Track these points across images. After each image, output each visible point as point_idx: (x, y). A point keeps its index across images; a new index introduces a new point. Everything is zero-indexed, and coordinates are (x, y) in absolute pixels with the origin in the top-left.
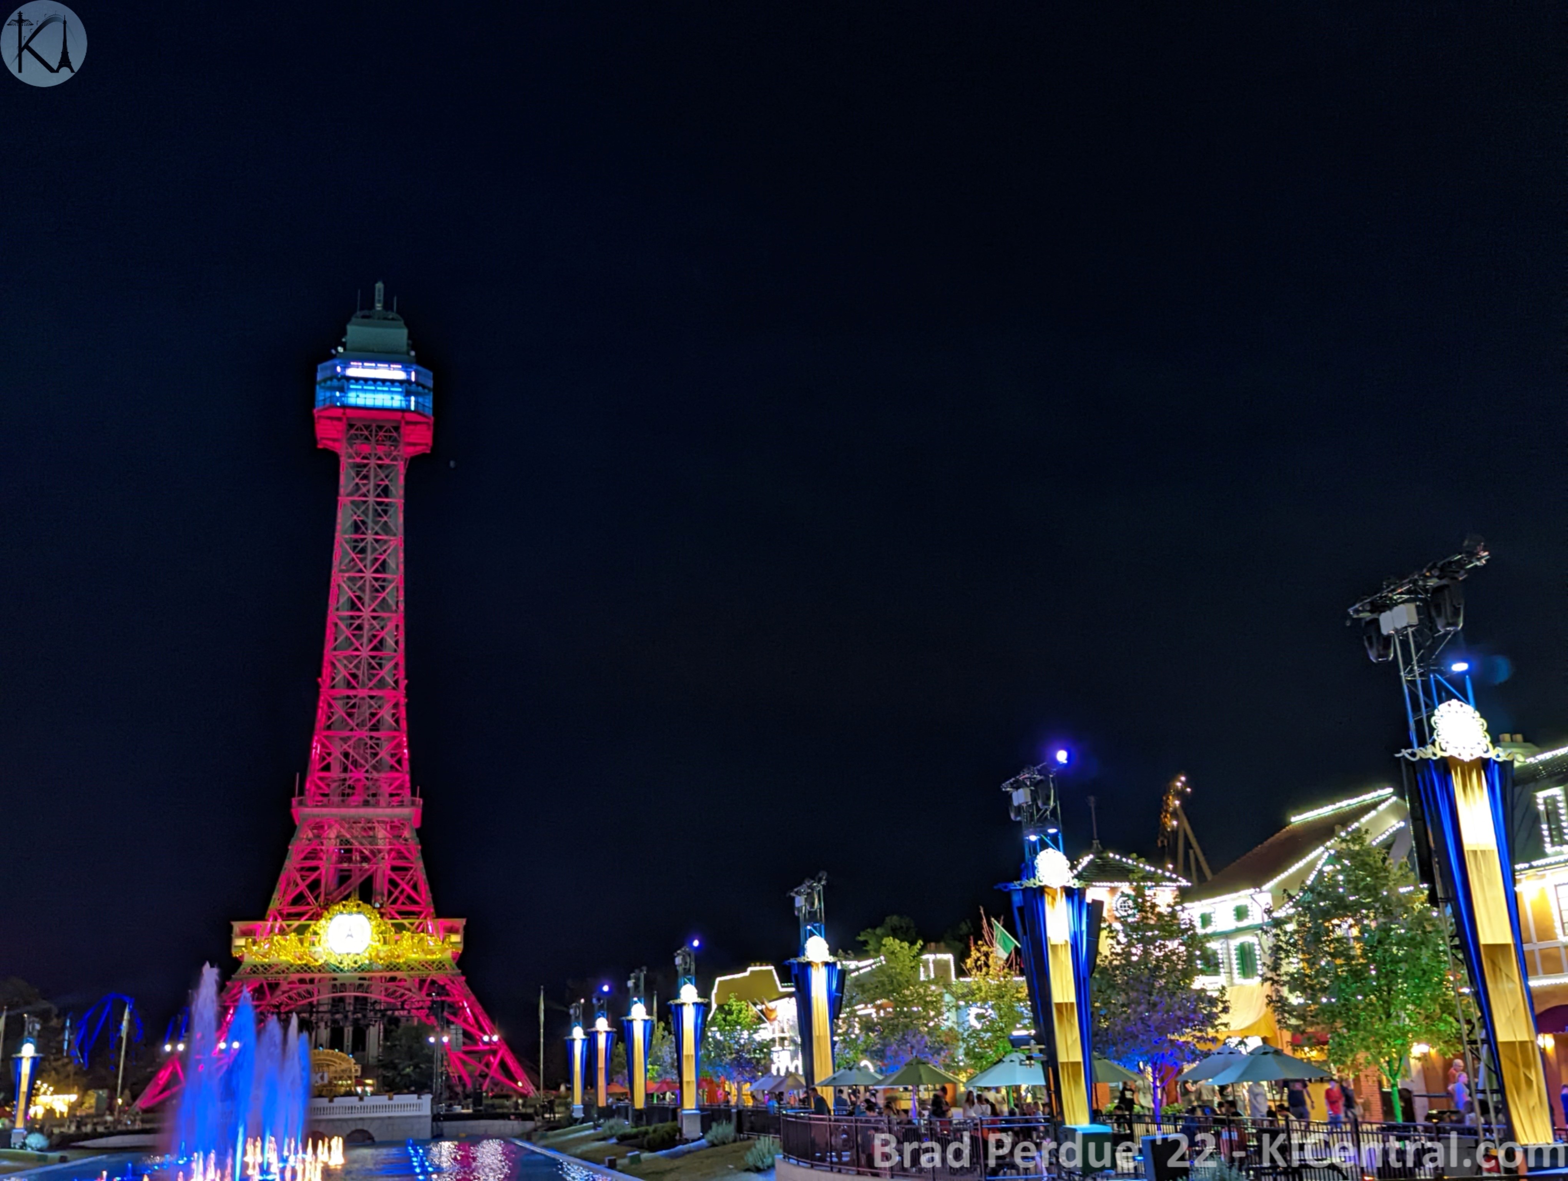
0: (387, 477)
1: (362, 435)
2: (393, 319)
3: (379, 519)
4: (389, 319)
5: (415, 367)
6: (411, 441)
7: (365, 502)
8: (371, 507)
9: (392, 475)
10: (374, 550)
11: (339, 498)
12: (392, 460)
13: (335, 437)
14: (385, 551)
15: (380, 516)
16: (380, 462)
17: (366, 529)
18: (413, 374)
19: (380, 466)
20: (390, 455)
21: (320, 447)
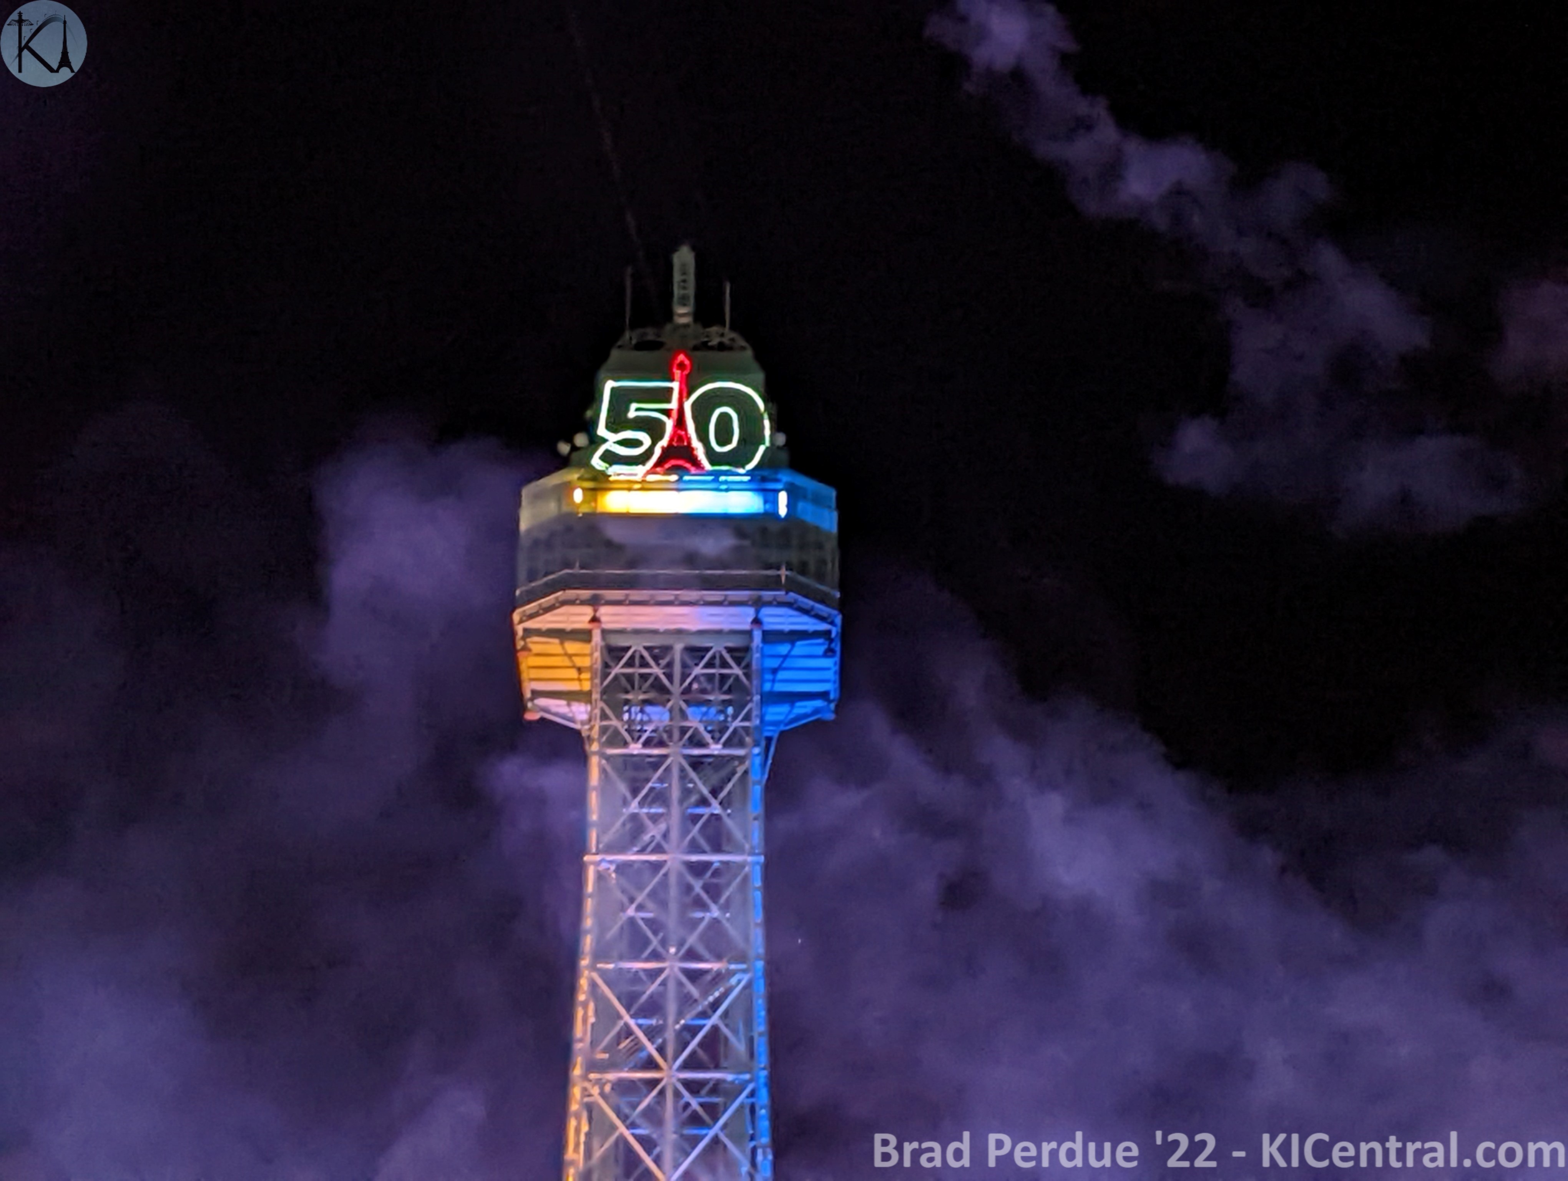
0: (715, 792)
1: (644, 677)
2: (721, 347)
3: (699, 915)
4: (712, 348)
5: (786, 477)
6: (780, 687)
7: (656, 867)
8: (673, 879)
9: (730, 786)
10: (686, 1001)
11: (586, 858)
12: (726, 745)
13: (574, 686)
14: (715, 1006)
15: (700, 904)
16: (696, 752)
17: (664, 943)
18: (783, 497)
19: (697, 763)
20: (722, 731)
21: (530, 716)
